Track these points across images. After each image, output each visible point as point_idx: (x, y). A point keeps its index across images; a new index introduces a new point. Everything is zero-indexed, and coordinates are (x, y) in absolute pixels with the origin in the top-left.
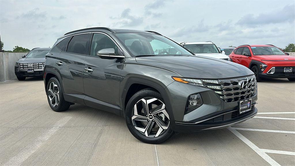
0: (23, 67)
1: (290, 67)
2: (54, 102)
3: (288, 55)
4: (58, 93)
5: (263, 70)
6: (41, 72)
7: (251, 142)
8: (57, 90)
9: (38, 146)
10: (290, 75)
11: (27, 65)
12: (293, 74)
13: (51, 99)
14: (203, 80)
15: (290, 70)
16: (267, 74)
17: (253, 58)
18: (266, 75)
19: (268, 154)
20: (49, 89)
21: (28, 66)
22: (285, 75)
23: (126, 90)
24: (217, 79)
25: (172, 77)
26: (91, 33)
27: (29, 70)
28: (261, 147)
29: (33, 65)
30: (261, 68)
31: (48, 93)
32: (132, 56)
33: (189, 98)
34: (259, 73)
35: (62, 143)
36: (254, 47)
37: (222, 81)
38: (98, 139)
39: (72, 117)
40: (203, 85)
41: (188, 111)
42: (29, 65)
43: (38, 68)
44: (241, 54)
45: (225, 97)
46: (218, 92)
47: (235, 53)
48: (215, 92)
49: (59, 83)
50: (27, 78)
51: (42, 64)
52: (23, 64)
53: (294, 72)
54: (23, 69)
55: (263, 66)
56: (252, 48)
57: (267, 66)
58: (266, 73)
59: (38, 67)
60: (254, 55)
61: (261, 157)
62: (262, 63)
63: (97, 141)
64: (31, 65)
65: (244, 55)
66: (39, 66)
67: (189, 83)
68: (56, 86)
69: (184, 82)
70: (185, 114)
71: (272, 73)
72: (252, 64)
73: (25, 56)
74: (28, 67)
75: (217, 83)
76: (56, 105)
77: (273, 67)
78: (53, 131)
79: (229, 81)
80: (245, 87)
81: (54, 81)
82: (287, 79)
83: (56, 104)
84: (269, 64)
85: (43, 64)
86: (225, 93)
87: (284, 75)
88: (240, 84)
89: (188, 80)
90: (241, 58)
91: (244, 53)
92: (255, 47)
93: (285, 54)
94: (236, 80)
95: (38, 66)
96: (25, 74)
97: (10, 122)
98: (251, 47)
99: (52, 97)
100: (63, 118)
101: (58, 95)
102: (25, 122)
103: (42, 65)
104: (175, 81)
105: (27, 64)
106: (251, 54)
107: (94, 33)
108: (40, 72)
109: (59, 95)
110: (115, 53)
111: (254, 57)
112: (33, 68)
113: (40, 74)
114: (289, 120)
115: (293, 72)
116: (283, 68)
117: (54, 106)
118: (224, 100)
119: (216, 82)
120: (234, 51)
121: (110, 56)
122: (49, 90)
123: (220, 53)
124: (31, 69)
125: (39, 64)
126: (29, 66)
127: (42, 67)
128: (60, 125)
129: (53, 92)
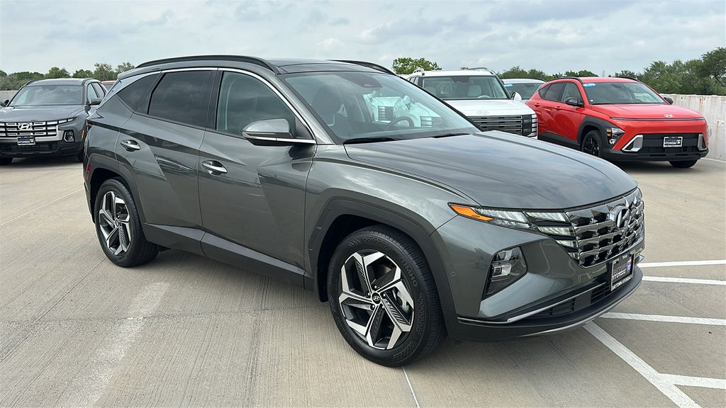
0: (6, 132)
1: (677, 135)
2: (115, 244)
3: (670, 102)
4: (127, 219)
5: (613, 141)
6: (53, 145)
7: (634, 356)
8: (124, 212)
9: (105, 377)
10: (676, 155)
11: (17, 127)
12: (686, 151)
13: (106, 236)
14: (528, 213)
15: (678, 143)
16: (623, 151)
17: (587, 111)
18: (622, 153)
19: (682, 388)
20: (100, 207)
21: (18, 129)
22: (665, 155)
23: (324, 229)
24: (562, 211)
25: (450, 204)
26: (216, 69)
27: (23, 138)
28: (661, 369)
29: (33, 127)
30: (610, 138)
31: (97, 218)
32: (337, 141)
33: (496, 258)
34: (605, 150)
35: (166, 367)
36: (591, 85)
37: (573, 213)
38: (253, 352)
39: (168, 285)
40: (527, 226)
41: (492, 290)
42: (22, 127)
43: (45, 133)
44: (559, 100)
45: (581, 254)
46: (565, 243)
47: (543, 97)
48: (558, 242)
49: (129, 196)
50: (15, 159)
51: (56, 123)
52: (5, 123)
53: (686, 147)
54: (7, 136)
55: (615, 131)
56: (585, 85)
57: (623, 133)
58: (621, 150)
59: (47, 131)
60: (590, 103)
61: (668, 398)
62: (611, 125)
63: (254, 359)
64: (27, 127)
65: (567, 103)
66: (49, 128)
67: (492, 221)
68: (121, 201)
69: (482, 218)
70: (483, 299)
71: (635, 150)
72: (587, 126)
73: (7, 101)
74: (18, 132)
75: (563, 220)
76: (123, 251)
77: (638, 136)
78: (131, 329)
79: (587, 213)
80: (622, 225)
81: (116, 190)
82: (667, 163)
83: (123, 247)
84: (628, 129)
85: (58, 124)
86: (580, 242)
87: (662, 152)
88: (612, 218)
89: (491, 212)
90: (558, 110)
91: (565, 97)
92: (594, 85)
93: (663, 101)
94: (603, 209)
95: (44, 128)
96: (10, 150)
97: (9, 302)
98: (582, 84)
99: (109, 229)
100: (146, 288)
101: (127, 225)
102: (48, 302)
103: (55, 125)
104: (458, 214)
105: (17, 123)
106: (582, 101)
107: (223, 71)
108: (50, 143)
109: (130, 224)
110: (290, 131)
111: (591, 108)
112: (32, 134)
113: (51, 148)
114: (703, 285)
115: (684, 148)
116: (661, 137)
117: (116, 254)
118: (578, 261)
119: (560, 217)
120: (539, 91)
121: (278, 139)
122: (101, 212)
123: (509, 99)
124: (28, 138)
125: (48, 123)
126: (21, 129)
127: (55, 130)
128: (144, 311)
129: (113, 217)
